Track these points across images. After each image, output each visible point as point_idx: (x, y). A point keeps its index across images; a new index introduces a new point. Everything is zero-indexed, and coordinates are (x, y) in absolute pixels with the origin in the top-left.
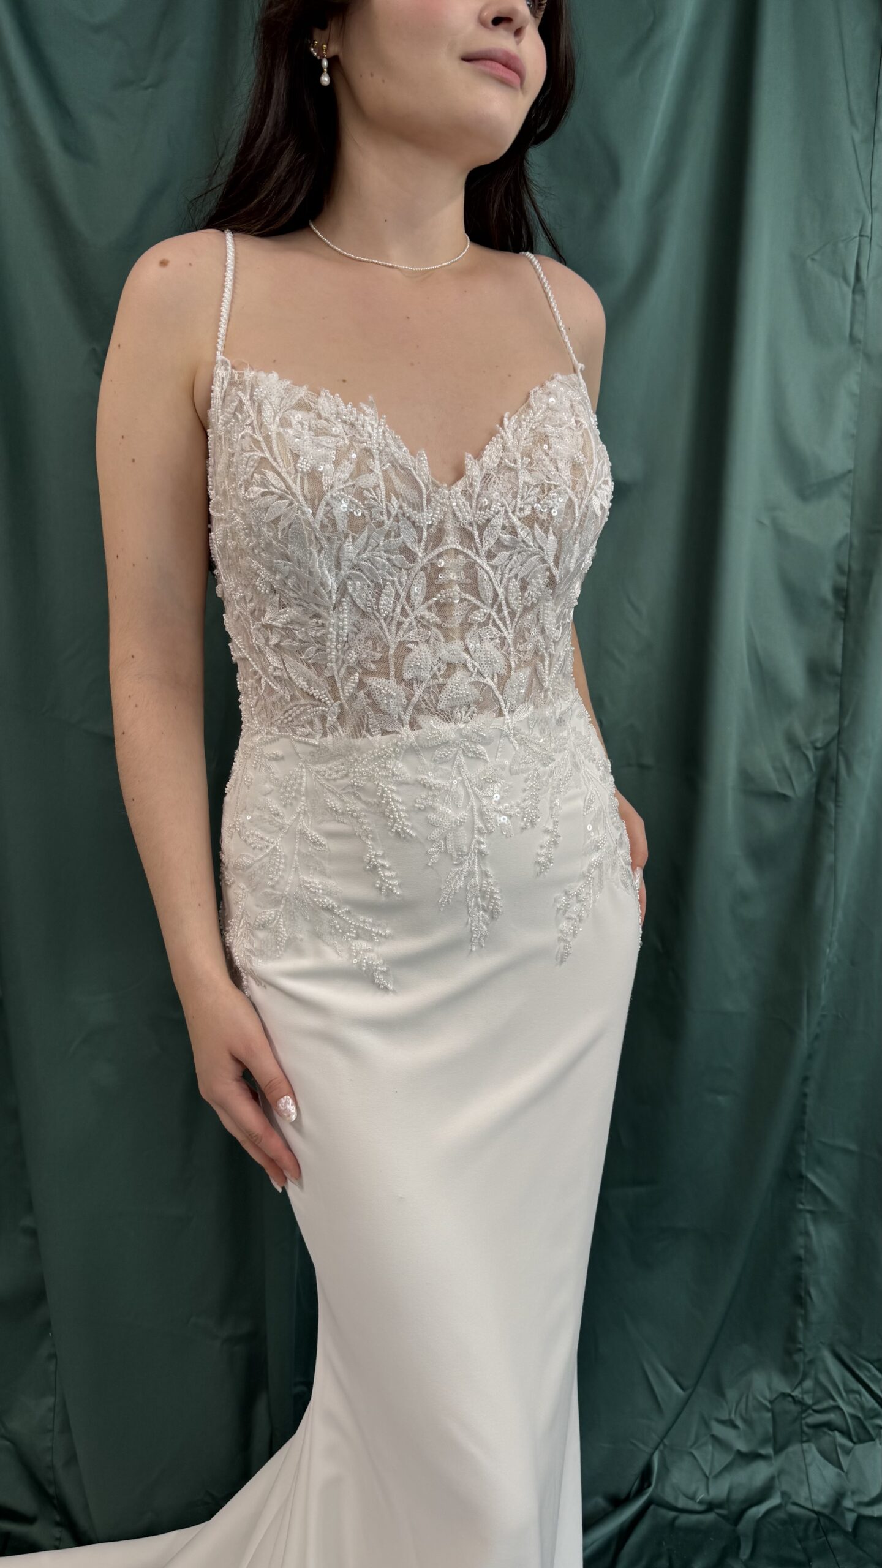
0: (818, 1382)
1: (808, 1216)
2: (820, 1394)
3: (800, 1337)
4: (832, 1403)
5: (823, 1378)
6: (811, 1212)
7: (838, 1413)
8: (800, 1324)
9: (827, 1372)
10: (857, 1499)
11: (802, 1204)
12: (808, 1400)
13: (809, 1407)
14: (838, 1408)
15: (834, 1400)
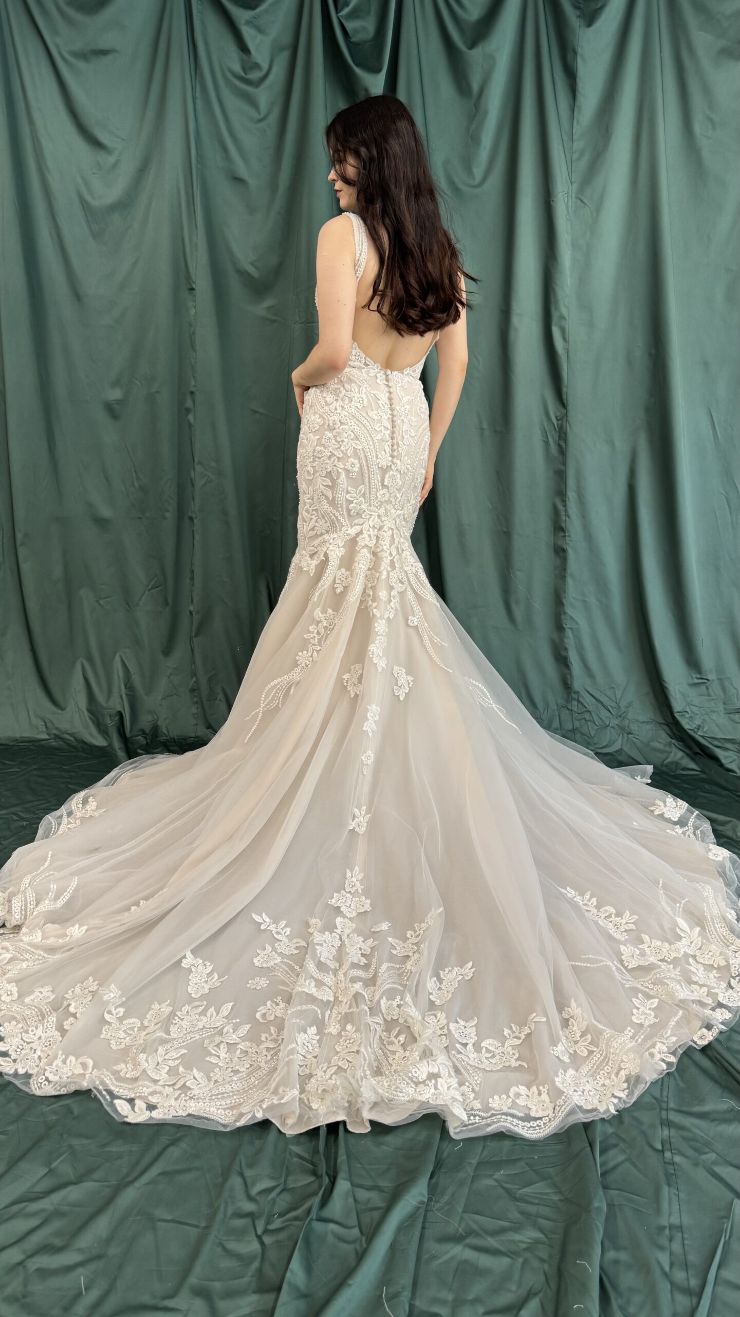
0: (578, 701)
1: (569, 630)
2: (580, 706)
3: (569, 682)
4: (585, 709)
5: (581, 699)
6: (570, 628)
7: (588, 713)
8: (568, 677)
9: (583, 697)
10: (596, 746)
11: (566, 625)
12: (575, 709)
13: (576, 712)
14: (588, 711)
15: (585, 707)
